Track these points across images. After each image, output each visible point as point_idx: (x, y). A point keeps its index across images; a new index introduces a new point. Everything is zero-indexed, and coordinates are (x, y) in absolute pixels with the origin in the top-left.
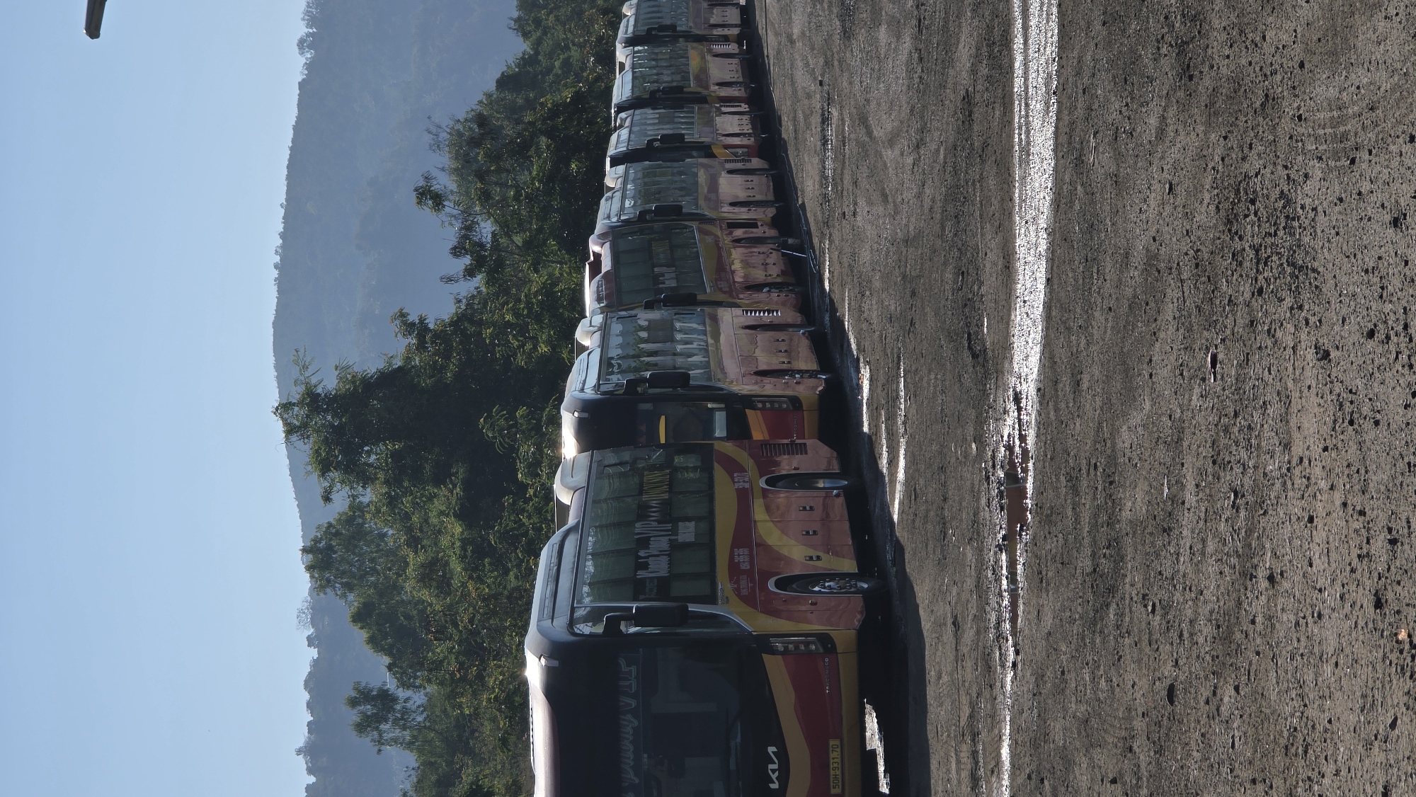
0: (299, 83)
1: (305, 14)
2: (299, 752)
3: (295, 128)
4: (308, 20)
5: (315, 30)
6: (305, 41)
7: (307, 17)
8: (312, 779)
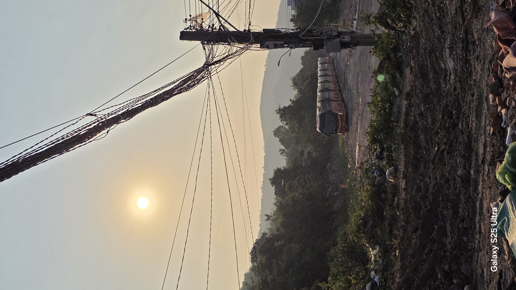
2: (263, 168)
4: (266, 62)
8: (264, 172)
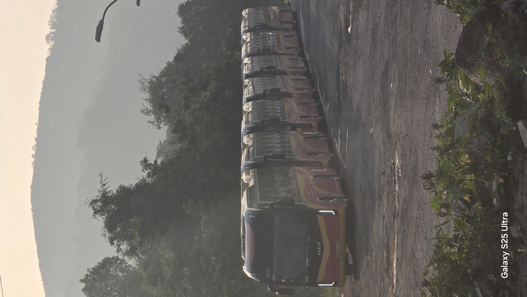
0: (46, 58)
1: (50, 22)
3: (44, 82)
4: (51, 25)
5: (55, 30)
6: (50, 36)
7: (51, 24)
